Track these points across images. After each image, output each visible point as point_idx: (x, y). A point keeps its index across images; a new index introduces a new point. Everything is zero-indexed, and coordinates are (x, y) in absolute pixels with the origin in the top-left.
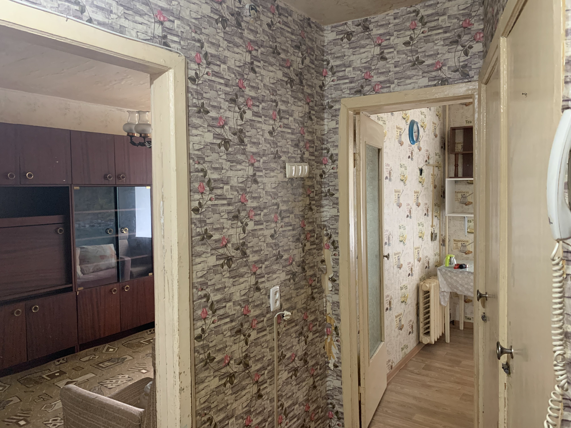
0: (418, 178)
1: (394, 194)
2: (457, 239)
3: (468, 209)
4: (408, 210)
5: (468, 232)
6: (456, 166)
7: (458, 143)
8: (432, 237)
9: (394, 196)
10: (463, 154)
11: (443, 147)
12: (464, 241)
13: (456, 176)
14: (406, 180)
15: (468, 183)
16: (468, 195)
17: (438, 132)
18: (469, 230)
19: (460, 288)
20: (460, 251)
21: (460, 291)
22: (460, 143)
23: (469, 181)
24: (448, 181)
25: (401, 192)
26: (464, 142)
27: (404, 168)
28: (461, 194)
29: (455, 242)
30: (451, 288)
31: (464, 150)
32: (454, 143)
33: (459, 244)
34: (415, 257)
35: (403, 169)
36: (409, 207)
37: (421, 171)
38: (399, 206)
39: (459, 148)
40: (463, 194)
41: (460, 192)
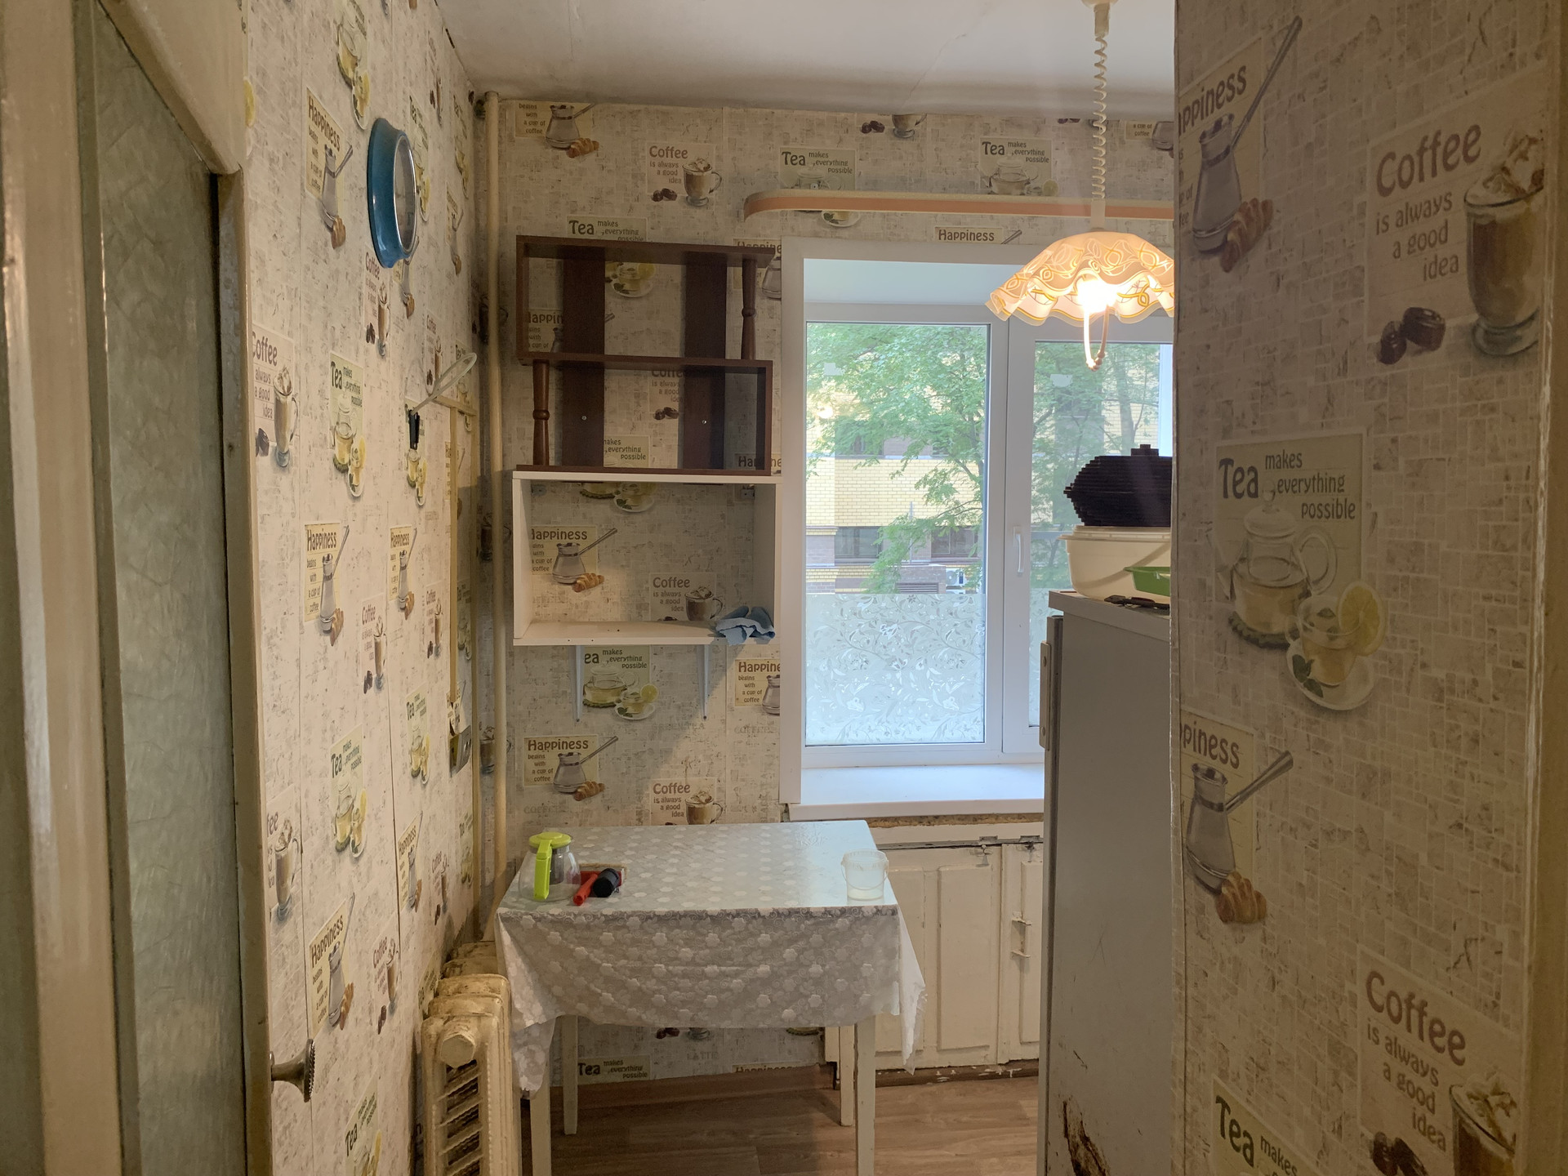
0: (404, 460)
1: (306, 555)
2: (539, 737)
3: (587, 604)
4: (368, 646)
5: (586, 704)
6: (540, 415)
7: (537, 319)
8: (453, 751)
9: (306, 573)
10: (563, 366)
11: (479, 330)
12: (570, 745)
13: (539, 463)
14: (357, 469)
15: (584, 493)
16: (583, 544)
17: (461, 252)
18: (589, 697)
19: (608, 996)
20: (557, 788)
21: (609, 1009)
22: (547, 318)
23: (588, 488)
24: (524, 482)
25: (340, 539)
26: (564, 317)
27: (350, 394)
28: (555, 541)
29: (533, 752)
30: (559, 1000)
31: (564, 349)
32: (523, 318)
33: (552, 759)
34: (402, 894)
35: (344, 398)
36: (371, 626)
37: (415, 423)
38: (331, 628)
39: (545, 337)
40: (564, 542)
41: (552, 535)
